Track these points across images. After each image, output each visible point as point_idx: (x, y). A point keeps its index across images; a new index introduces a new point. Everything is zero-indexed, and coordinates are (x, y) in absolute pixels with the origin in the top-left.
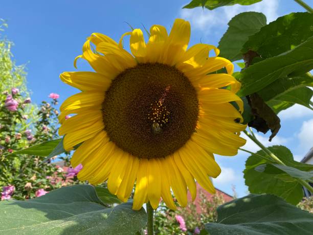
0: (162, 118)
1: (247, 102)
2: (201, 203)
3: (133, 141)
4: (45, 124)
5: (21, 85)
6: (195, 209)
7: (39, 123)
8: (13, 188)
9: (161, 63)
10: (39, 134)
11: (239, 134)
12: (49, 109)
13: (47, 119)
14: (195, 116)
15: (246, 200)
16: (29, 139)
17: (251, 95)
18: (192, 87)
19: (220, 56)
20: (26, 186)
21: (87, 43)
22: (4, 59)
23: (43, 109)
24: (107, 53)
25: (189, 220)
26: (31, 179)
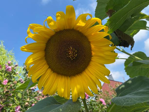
0: (74, 55)
2: (110, 90)
3: (64, 69)
5: (13, 59)
6: (109, 93)
7: (25, 74)
8: (20, 107)
9: (66, 29)
10: (26, 79)
14: (90, 49)
15: (130, 82)
16: (22, 83)
17: (116, 31)
18: (84, 36)
20: (26, 104)
21: (28, 30)
22: (1, 50)
24: (39, 31)
25: (107, 99)
26: (27, 100)
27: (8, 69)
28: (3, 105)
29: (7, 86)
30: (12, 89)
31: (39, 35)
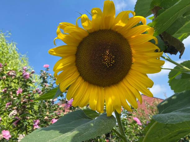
0: (111, 61)
1: (161, 38)
2: (147, 108)
3: (98, 78)
4: (45, 83)
5: (27, 65)
6: (144, 112)
7: (42, 83)
8: (38, 121)
9: (102, 29)
10: (44, 89)
11: (159, 59)
12: (45, 74)
13: (46, 80)
14: (130, 55)
15: (173, 98)
16: (39, 93)
17: (162, 33)
18: (124, 38)
19: (136, 15)
20: (45, 119)
21: (58, 30)
22: (14, 52)
23: (42, 75)
24: (70, 32)
25: (142, 119)
26: (47, 114)
27: (26, 76)
28: (19, 117)
29: (24, 96)
30: (30, 99)
31: (70, 36)
